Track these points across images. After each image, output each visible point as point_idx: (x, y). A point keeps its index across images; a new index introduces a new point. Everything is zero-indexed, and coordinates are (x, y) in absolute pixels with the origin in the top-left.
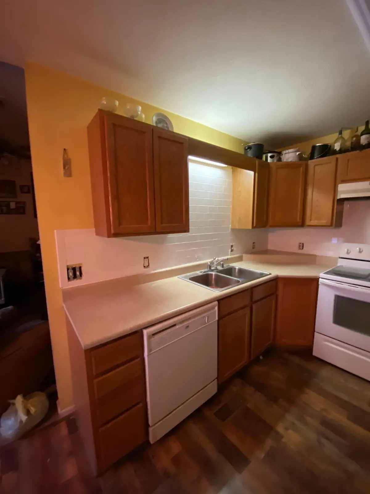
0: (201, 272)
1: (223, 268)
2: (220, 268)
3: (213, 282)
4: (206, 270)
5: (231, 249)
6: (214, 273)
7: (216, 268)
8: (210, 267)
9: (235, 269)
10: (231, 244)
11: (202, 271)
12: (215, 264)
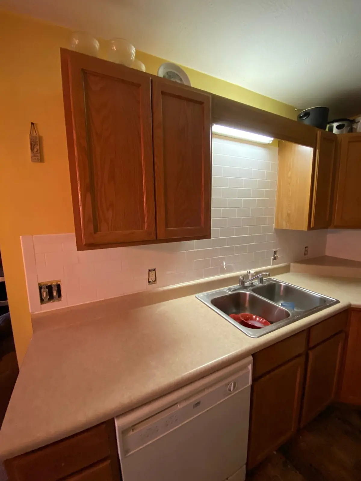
0: (229, 290)
1: (262, 283)
2: (257, 283)
3: (247, 305)
4: (236, 286)
5: (274, 257)
6: (248, 293)
7: (252, 284)
8: (243, 283)
9: (280, 285)
10: (274, 250)
11: (231, 289)
12: (250, 278)
